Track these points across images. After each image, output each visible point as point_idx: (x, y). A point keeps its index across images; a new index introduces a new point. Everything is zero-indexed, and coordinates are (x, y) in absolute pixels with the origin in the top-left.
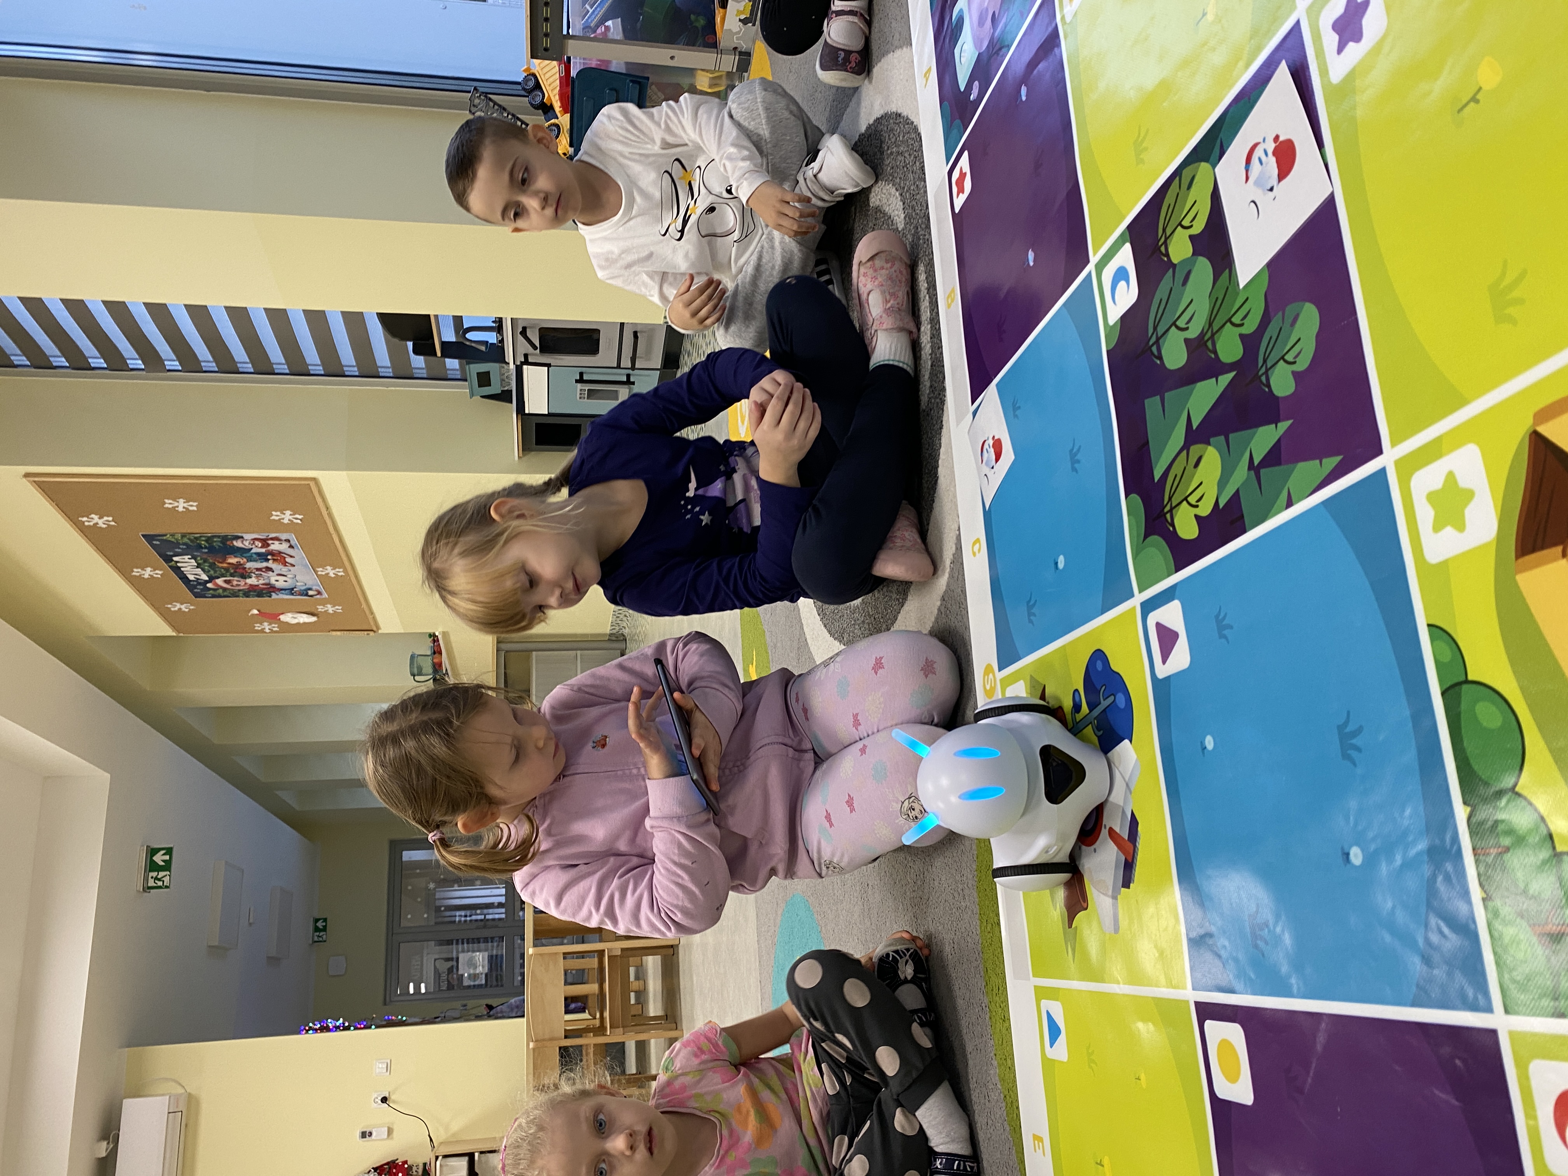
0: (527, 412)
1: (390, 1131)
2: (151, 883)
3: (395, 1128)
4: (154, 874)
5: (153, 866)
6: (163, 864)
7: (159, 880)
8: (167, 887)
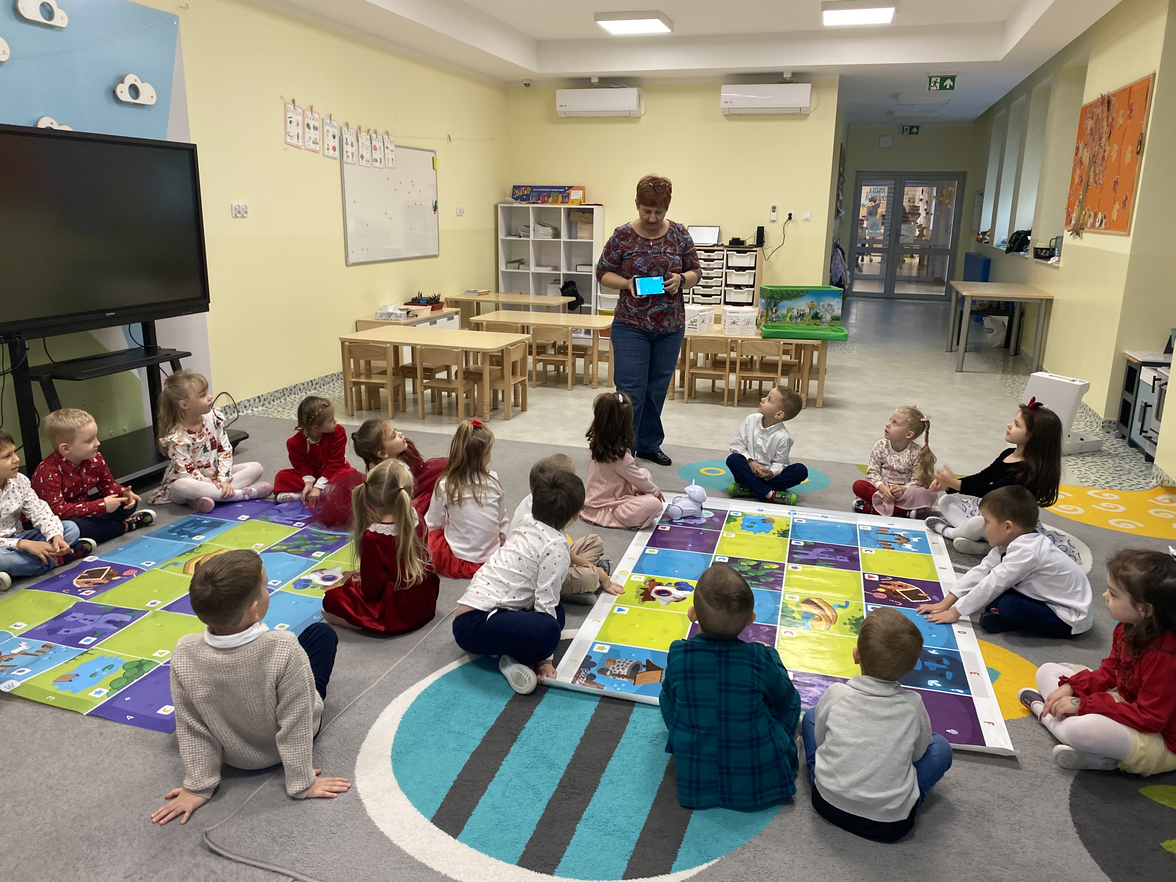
0: (1143, 367)
1: (773, 221)
2: (933, 79)
3: (775, 224)
4: (939, 81)
5: (943, 79)
6: (945, 85)
7: (935, 84)
8: (929, 89)
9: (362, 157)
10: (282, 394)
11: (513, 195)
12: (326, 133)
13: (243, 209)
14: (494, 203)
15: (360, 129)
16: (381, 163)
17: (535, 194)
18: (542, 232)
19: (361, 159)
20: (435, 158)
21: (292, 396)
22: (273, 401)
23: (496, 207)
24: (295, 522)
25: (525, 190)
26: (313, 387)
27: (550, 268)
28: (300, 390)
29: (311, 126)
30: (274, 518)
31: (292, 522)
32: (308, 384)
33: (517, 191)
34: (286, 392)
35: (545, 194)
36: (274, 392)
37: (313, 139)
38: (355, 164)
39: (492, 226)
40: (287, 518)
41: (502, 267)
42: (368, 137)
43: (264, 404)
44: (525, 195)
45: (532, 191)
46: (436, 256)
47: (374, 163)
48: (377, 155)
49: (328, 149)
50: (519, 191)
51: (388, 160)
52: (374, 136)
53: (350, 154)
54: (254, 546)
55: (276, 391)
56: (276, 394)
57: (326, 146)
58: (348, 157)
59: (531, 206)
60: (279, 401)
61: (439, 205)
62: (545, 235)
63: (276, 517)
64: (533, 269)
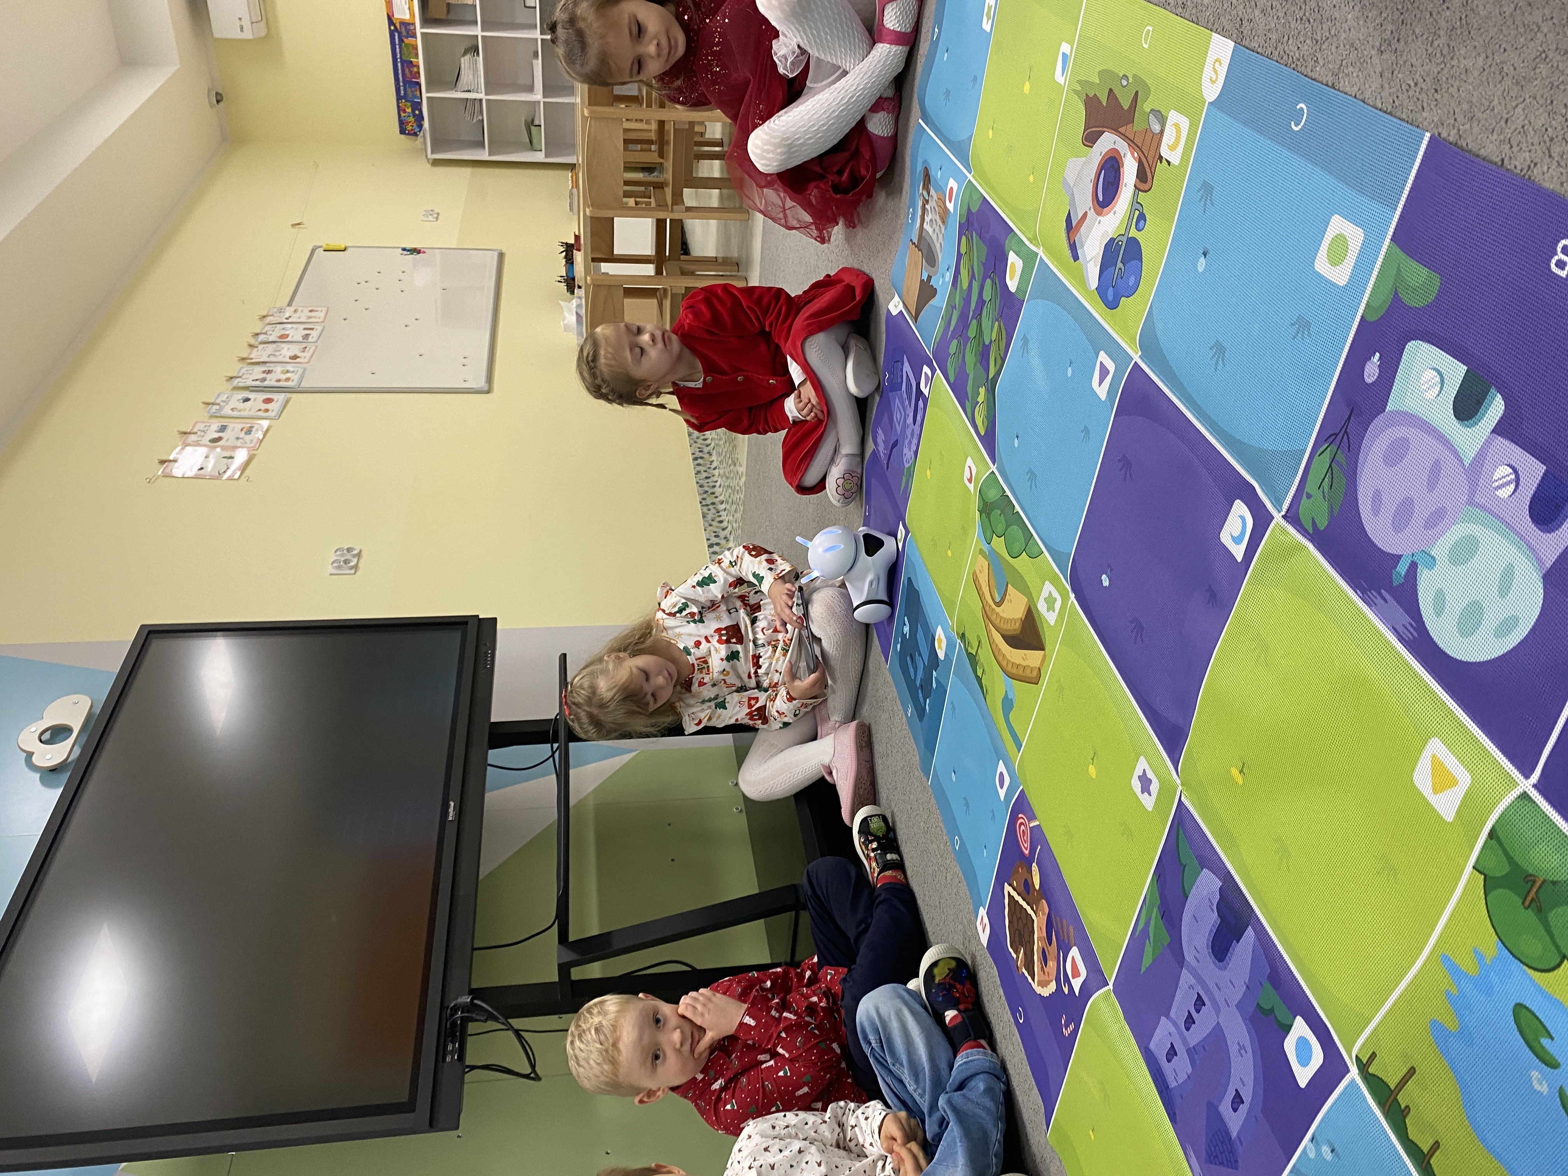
9: (295, 357)
10: (711, 507)
11: (415, 134)
12: (235, 413)
13: (342, 555)
14: (429, 166)
15: (244, 359)
16: (312, 329)
17: (409, 90)
18: (471, 77)
19: (298, 360)
20: (325, 247)
21: (718, 490)
22: (721, 522)
23: (436, 163)
24: (919, 393)
25: (404, 111)
26: (706, 456)
27: (534, 62)
28: (707, 478)
29: (216, 435)
30: (908, 453)
31: (921, 403)
32: (699, 465)
33: (409, 127)
34: (709, 501)
35: (407, 70)
36: (705, 521)
37: (242, 435)
38: (305, 369)
39: (467, 171)
40: (910, 420)
41: (540, 157)
42: (261, 347)
43: (725, 538)
44: (413, 111)
45: (405, 97)
46: (501, 256)
47: (310, 340)
48: (296, 333)
49: (267, 410)
50: (408, 123)
51: (310, 317)
52: (262, 338)
53: (284, 377)
54: (971, 487)
55: (704, 517)
56: (709, 517)
57: (260, 413)
58: (288, 379)
59: (425, 95)
60: (722, 513)
61: (409, 246)
62: (476, 70)
63: (906, 450)
64: (538, 96)
